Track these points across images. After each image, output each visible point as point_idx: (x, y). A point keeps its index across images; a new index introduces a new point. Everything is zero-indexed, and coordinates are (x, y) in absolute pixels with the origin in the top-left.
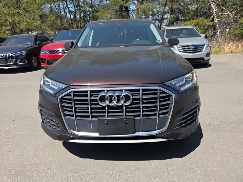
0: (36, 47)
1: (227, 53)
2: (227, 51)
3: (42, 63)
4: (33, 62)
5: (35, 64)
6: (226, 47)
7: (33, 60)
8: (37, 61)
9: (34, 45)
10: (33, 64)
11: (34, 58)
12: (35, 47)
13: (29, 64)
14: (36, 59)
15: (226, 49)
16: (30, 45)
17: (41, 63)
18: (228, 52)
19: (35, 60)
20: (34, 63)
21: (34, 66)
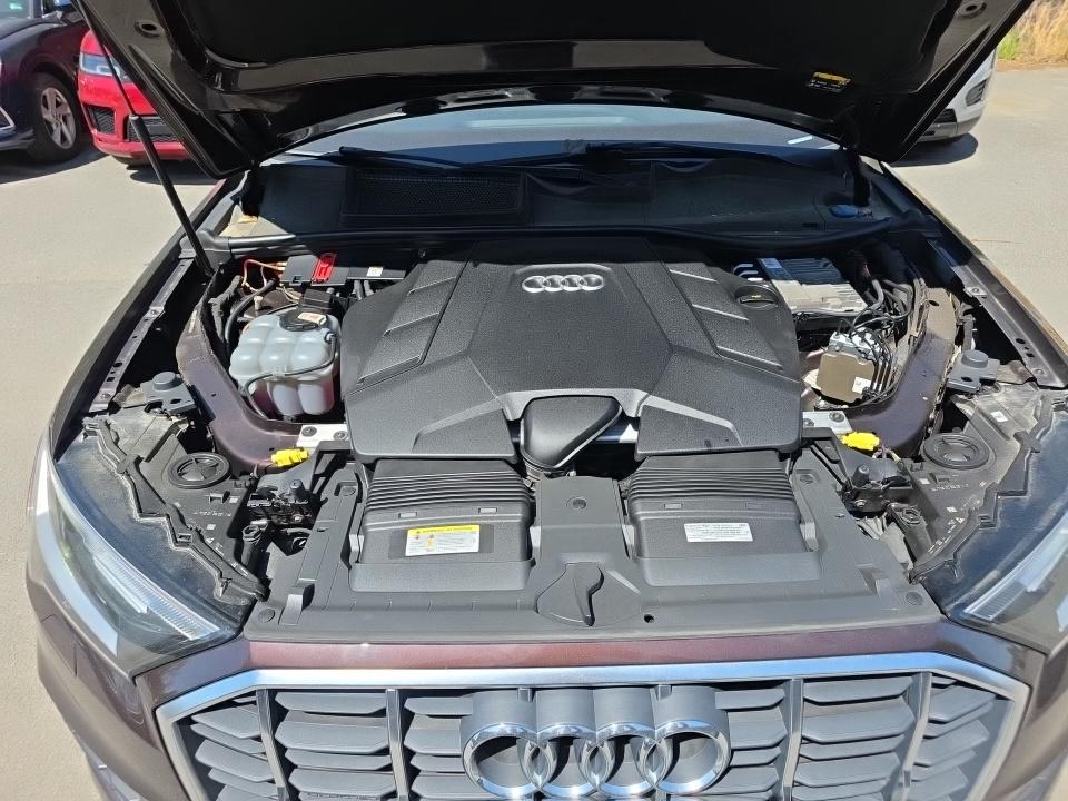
0: (55, 25)
1: (1046, 60)
2: (1047, 52)
3: (99, 130)
4: (48, 116)
5: (64, 131)
6: (1041, 27)
7: (47, 107)
8: (69, 111)
9: (38, 14)
10: (52, 131)
11: (50, 93)
12: (47, 27)
13: (29, 133)
14: (65, 101)
15: (1039, 41)
16: (16, 14)
17: (94, 132)
18: (1049, 57)
19: (58, 104)
20: (54, 127)
21: (57, 139)
